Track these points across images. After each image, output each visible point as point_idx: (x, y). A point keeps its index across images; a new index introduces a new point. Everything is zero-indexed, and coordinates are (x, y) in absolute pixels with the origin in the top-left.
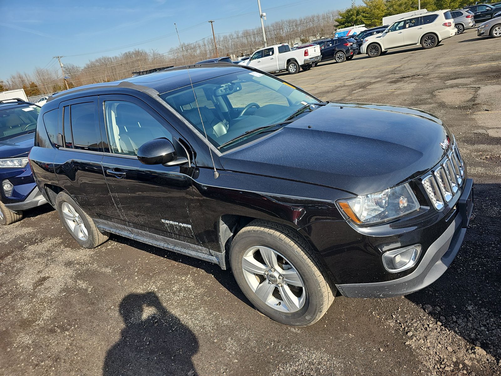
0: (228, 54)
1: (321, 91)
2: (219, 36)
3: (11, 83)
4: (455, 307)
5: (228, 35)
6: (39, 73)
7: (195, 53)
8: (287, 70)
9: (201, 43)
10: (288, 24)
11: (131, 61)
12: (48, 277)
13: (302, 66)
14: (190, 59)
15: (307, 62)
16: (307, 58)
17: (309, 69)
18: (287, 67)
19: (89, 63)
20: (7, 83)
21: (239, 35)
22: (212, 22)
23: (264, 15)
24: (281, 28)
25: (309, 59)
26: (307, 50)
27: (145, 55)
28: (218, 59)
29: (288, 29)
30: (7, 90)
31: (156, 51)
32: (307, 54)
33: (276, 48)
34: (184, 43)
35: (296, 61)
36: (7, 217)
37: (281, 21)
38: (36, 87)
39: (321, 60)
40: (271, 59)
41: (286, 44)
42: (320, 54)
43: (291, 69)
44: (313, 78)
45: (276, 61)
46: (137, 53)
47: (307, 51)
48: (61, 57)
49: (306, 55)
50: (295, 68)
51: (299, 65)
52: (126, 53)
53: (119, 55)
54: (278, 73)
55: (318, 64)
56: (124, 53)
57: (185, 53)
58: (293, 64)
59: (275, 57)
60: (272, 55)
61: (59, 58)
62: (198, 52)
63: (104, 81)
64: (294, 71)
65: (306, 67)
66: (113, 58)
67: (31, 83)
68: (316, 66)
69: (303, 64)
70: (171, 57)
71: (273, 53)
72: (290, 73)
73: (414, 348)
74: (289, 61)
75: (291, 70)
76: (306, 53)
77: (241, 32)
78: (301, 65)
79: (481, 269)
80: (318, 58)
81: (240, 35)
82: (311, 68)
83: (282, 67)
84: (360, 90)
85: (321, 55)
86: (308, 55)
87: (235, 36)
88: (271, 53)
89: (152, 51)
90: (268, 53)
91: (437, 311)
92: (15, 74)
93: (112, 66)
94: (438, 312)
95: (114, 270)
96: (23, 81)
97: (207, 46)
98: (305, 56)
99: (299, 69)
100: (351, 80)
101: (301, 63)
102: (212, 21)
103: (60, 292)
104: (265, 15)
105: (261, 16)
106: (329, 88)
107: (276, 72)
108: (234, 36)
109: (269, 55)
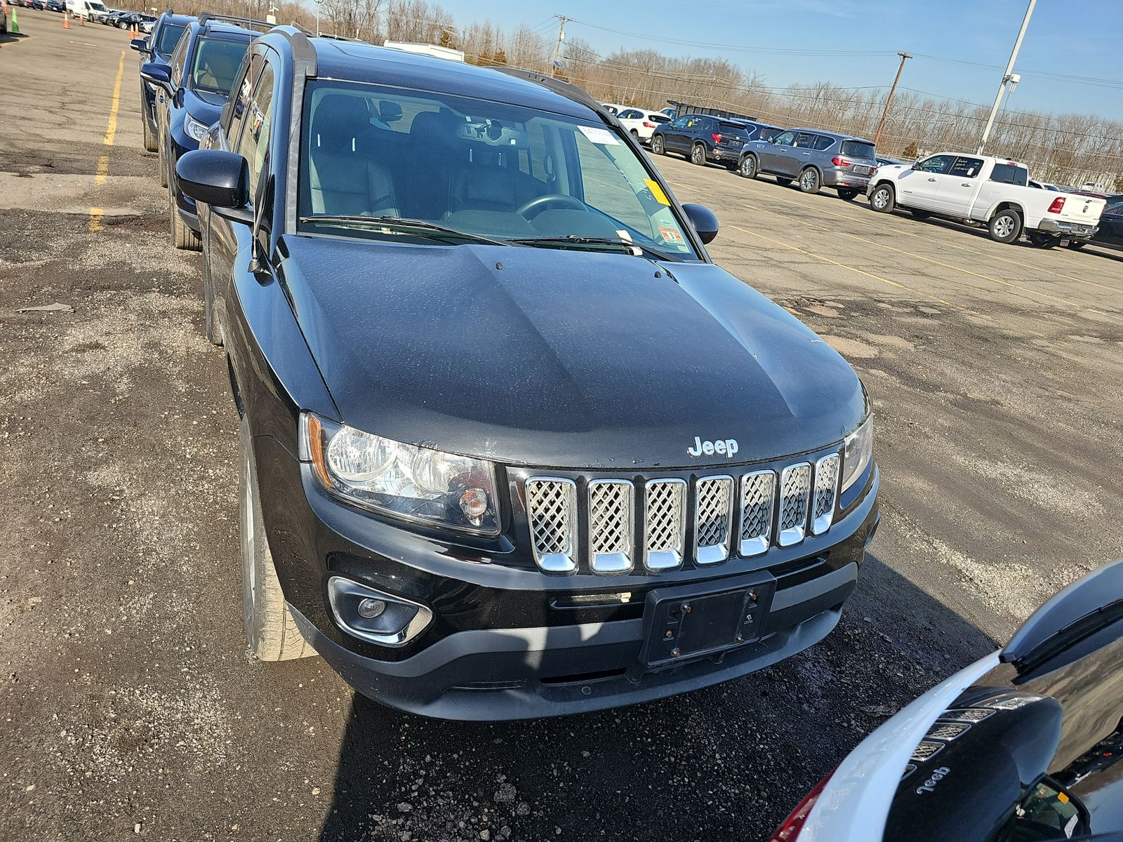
0: (913, 144)
1: (1000, 301)
2: (916, 97)
3: (467, 37)
4: (559, 831)
5: (938, 101)
6: (523, 38)
7: (840, 115)
8: (989, 224)
9: (867, 97)
10: (1104, 132)
11: (698, 78)
12: (104, 348)
13: (1031, 232)
14: (822, 122)
15: (1048, 228)
16: (1054, 217)
17: (1048, 248)
18: (991, 219)
19: (618, 53)
20: (462, 35)
21: (966, 111)
22: (904, 57)
23: (1013, 80)
24: (1081, 134)
25: (1056, 222)
26: (1065, 199)
27: (735, 78)
28: (844, 138)
29: (1098, 143)
30: (455, 48)
31: (761, 78)
32: (1058, 209)
33: (989, 164)
34: (828, 82)
35: (1021, 214)
36: (177, 233)
37: (1088, 118)
38: (504, 61)
39: (1091, 239)
40: (963, 185)
41: (1020, 165)
42: (1096, 223)
43: (999, 227)
44: (1024, 269)
45: (973, 195)
46: (722, 70)
47: (1061, 201)
48: (569, 20)
49: (1053, 209)
50: (1009, 230)
51: (1025, 226)
52: (700, 60)
53: (683, 58)
54: (971, 225)
55: (1087, 247)
56: (694, 57)
57: (819, 106)
58: (1010, 219)
59: (976, 184)
60: (971, 176)
61: (565, 20)
62: (849, 114)
63: (626, 100)
64: (1004, 236)
65: (1042, 239)
66: (670, 61)
67: (499, 51)
68: (1072, 247)
69: (1037, 228)
70: (786, 102)
71: (975, 173)
72: (990, 236)
73: (373, 833)
74: (1004, 207)
75: (999, 230)
76: (1056, 206)
77: (974, 107)
78: (1028, 227)
79: (723, 809)
80: (1085, 230)
81: (968, 111)
82: (1055, 248)
83: (979, 215)
84: (1097, 340)
85: (1098, 226)
86: (1059, 212)
87: (954, 110)
88: (970, 171)
89: (752, 76)
90: (965, 167)
91: (516, 812)
92: (481, 25)
93: (658, 75)
94: (513, 815)
95: (190, 393)
96: (488, 42)
97: (875, 110)
98: (1050, 210)
99: (1019, 236)
100: (1108, 311)
101: (1031, 222)
102: (907, 55)
103: (84, 378)
104: (1017, 81)
105: (1005, 81)
106: (1032, 303)
107: (968, 221)
108: (951, 110)
109: (964, 174)
